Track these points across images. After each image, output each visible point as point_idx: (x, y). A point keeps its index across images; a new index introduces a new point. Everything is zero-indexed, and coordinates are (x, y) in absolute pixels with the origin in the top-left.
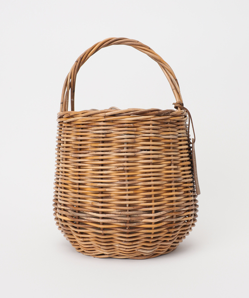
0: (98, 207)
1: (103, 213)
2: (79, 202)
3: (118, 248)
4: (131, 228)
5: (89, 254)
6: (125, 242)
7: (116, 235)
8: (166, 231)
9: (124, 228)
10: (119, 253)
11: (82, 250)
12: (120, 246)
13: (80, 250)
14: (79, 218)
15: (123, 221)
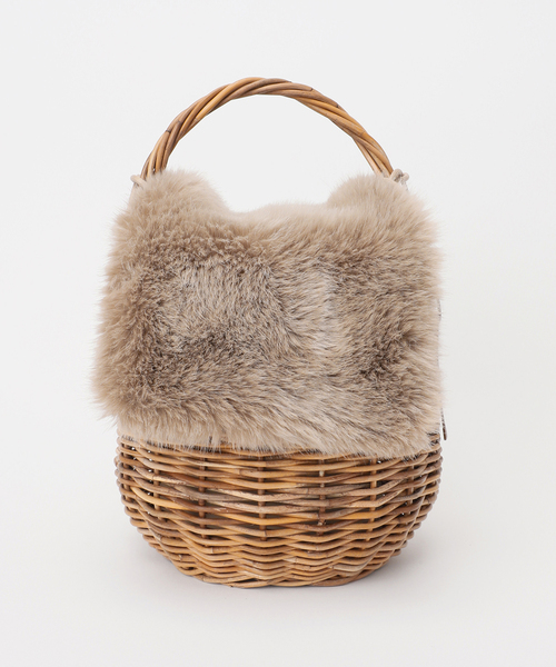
0: (255, 480)
1: (266, 492)
2: (206, 469)
3: (293, 566)
4: (328, 523)
5: (218, 581)
6: (313, 552)
7: (293, 538)
8: (396, 522)
9: (313, 523)
10: (291, 577)
11: (200, 571)
12: (298, 561)
13: (193, 572)
14: (206, 504)
15: (311, 509)
